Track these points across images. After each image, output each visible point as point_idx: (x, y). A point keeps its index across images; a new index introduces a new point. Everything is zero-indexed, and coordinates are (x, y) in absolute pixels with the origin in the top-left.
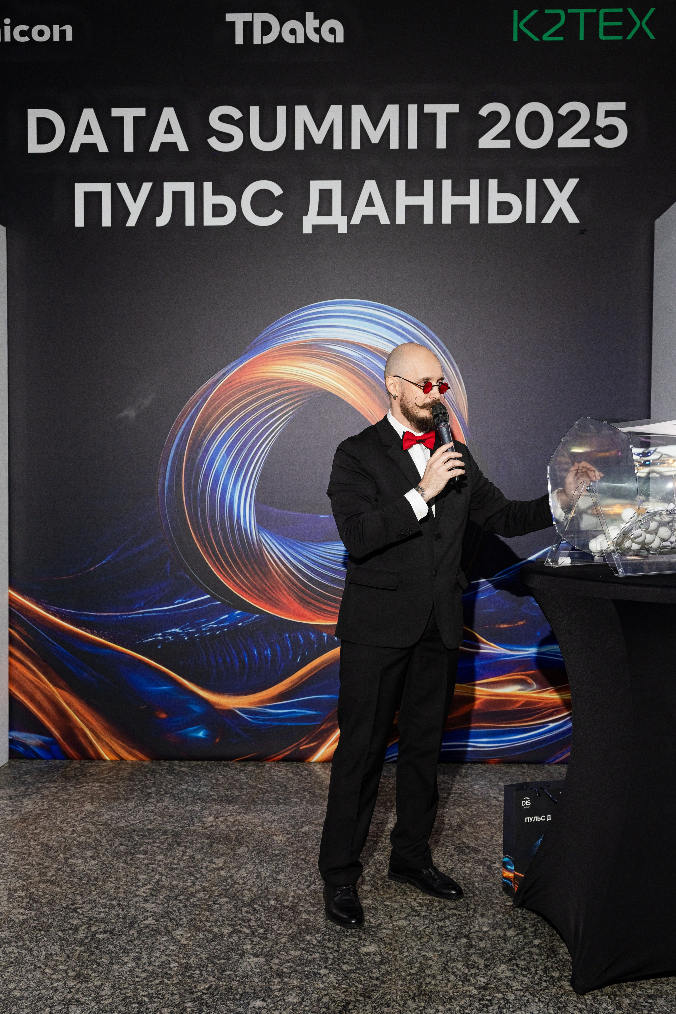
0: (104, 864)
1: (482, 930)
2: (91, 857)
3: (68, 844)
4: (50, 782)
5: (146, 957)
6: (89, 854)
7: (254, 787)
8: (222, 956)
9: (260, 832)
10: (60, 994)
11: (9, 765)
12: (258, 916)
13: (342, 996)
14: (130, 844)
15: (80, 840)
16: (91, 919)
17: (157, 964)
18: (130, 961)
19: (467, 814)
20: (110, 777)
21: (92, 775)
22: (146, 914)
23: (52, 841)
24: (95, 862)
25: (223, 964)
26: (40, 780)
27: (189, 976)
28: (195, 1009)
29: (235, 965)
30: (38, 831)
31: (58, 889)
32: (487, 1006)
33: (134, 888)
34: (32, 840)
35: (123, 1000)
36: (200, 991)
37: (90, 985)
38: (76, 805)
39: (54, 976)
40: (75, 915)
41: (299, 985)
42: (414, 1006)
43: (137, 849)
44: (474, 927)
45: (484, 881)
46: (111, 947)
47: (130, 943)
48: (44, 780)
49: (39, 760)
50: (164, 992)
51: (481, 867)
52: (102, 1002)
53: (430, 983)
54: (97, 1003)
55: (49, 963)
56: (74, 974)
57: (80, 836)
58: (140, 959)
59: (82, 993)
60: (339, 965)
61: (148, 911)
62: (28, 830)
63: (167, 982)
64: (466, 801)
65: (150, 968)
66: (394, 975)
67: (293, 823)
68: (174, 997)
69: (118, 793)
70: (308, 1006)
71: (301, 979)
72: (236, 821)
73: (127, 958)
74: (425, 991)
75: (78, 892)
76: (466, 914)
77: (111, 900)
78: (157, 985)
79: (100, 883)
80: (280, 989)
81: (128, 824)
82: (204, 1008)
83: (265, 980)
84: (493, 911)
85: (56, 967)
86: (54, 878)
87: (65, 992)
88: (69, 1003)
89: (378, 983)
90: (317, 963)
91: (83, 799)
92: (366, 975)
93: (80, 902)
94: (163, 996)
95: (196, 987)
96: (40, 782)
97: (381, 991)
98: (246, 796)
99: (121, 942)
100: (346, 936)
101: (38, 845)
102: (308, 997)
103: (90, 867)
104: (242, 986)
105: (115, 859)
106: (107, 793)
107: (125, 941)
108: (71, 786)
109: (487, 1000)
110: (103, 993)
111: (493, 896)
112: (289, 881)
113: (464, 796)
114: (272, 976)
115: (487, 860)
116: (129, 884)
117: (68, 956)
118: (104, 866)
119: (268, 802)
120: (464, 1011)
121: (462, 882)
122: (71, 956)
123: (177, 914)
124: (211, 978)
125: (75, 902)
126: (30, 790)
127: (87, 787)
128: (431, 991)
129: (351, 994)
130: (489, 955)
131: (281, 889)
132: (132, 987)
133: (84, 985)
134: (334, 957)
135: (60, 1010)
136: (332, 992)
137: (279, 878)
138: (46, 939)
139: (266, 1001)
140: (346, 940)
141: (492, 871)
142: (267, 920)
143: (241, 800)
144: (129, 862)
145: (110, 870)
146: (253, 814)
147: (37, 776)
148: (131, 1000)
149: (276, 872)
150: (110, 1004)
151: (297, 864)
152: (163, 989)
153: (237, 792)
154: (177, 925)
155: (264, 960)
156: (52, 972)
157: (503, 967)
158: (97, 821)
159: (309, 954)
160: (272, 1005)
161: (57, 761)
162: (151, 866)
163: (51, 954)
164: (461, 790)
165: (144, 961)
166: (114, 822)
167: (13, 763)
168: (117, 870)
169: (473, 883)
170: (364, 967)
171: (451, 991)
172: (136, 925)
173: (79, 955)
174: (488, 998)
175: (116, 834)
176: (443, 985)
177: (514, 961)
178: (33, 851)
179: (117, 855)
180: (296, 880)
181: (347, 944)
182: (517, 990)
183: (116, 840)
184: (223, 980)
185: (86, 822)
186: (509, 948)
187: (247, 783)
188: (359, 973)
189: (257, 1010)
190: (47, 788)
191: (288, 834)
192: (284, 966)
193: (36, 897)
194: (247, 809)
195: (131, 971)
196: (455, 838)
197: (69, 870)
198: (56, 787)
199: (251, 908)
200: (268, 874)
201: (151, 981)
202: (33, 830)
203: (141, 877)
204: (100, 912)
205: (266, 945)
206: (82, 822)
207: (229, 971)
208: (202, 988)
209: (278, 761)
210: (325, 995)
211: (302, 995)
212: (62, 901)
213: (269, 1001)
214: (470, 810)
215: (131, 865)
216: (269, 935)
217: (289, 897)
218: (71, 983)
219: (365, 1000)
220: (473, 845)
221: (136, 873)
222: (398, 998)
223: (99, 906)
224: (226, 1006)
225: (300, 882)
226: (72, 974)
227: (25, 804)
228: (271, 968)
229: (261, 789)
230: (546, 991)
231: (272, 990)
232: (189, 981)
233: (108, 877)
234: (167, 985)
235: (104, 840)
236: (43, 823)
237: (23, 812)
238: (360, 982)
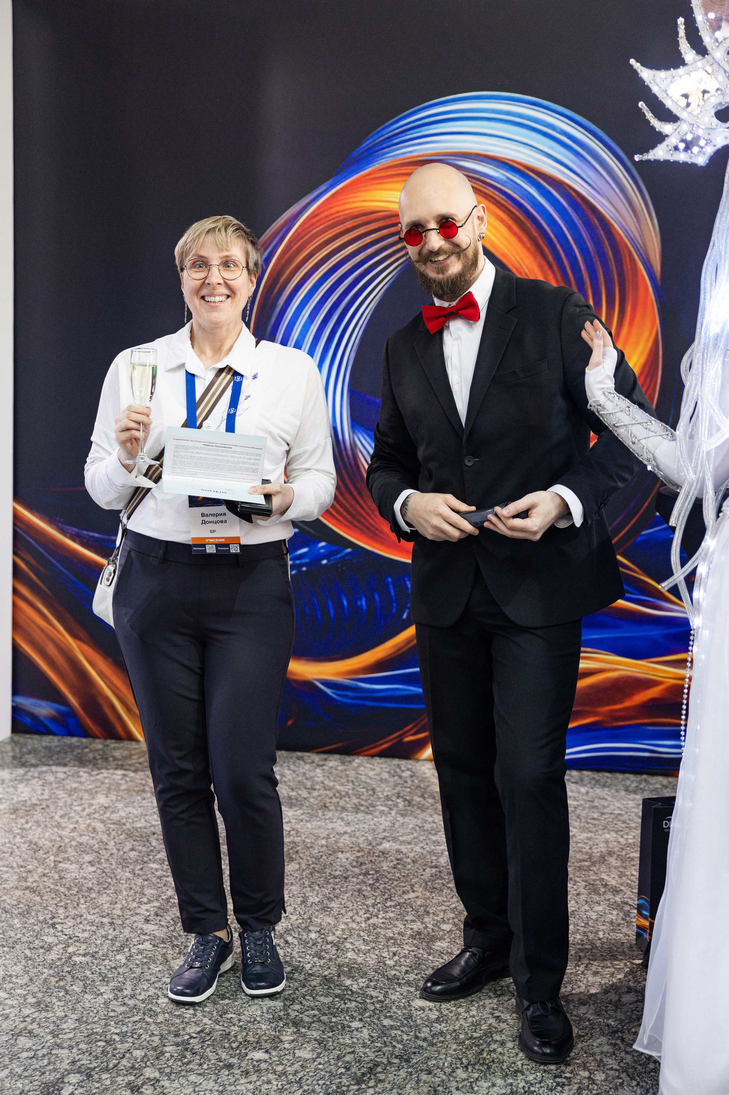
0: (104, 872)
1: (588, 991)
2: (90, 862)
3: (63, 844)
4: (59, 764)
5: (129, 989)
6: (88, 858)
7: (330, 789)
8: (228, 995)
9: (322, 846)
10: (11, 1023)
11: (12, 740)
12: (289, 950)
13: (372, 1056)
14: (144, 849)
15: (81, 841)
16: (71, 938)
17: (141, 997)
18: (108, 992)
19: (619, 842)
20: (140, 763)
21: (115, 759)
22: (143, 937)
23: (43, 840)
24: (93, 869)
25: (227, 1005)
26: (47, 763)
27: (179, 1016)
28: (176, 1055)
29: (242, 1007)
30: (27, 826)
31: (38, 899)
32: (563, 1085)
33: (135, 905)
34: (18, 837)
35: (88, 1036)
36: (189, 1034)
37: (51, 1015)
38: (86, 796)
39: (8, 1002)
40: (52, 931)
41: (318, 1038)
42: (464, 1076)
43: (151, 857)
44: (579, 987)
45: (613, 930)
46: (88, 973)
47: (113, 970)
48: (51, 762)
49: (51, 737)
50: (141, 1031)
51: (615, 912)
52: (60, 1036)
53: (494, 1050)
54: (54, 1037)
55: (5, 986)
56: (34, 1000)
57: (81, 835)
58: (121, 990)
59: (39, 1024)
60: (378, 1019)
61: (146, 934)
62: (16, 823)
63: (148, 1019)
64: (624, 825)
65: (131, 1002)
66: (449, 1037)
67: (370, 838)
68: (152, 1039)
69: (144, 785)
70: (323, 1064)
71: (323, 1031)
72: (293, 830)
73: (106, 988)
74: (484, 1059)
75: (62, 904)
76: (574, 970)
77: (103, 917)
78: (134, 1022)
79: (93, 895)
80: (293, 1041)
81: (149, 825)
82: (188, 1054)
83: (275, 1028)
84: (612, 970)
85: (12, 991)
86: (35, 884)
87: (17, 1020)
88: (20, 1034)
89: (425, 1044)
90: (350, 1013)
91: (97, 789)
92: (412, 1034)
93: (62, 917)
94: (140, 1036)
95: (184, 1028)
96: (46, 765)
97: (426, 1055)
98: (316, 799)
99: (103, 968)
100: (400, 984)
101: (25, 843)
102: (326, 1054)
103: (85, 875)
104: (244, 1034)
105: (120, 867)
106: (130, 784)
107: (108, 967)
108: (85, 772)
109: (565, 1077)
110: (64, 1026)
111: (620, 950)
112: (343, 911)
113: (622, 818)
114: (287, 1024)
115: (626, 903)
116: (130, 899)
117: (31, 980)
118: (104, 875)
119: (344, 809)
120: (529, 1088)
121: (582, 929)
122: (34, 979)
123: (183, 940)
124: (206, 1020)
125: (56, 915)
126: (30, 774)
127: (105, 775)
128: (493, 1061)
129: (384, 1054)
130: (587, 1023)
131: (330, 920)
132: (103, 1022)
133: (44, 1014)
134: (376, 1009)
135: (7, 1041)
136: (360, 1050)
137: (331, 906)
138: (8, 956)
139: (270, 1053)
140: (398, 989)
141: (628, 919)
142: (301, 957)
143: (307, 804)
144: (137, 872)
145: (110, 880)
146: (319, 823)
147: (44, 757)
148: (98, 1037)
149: (329, 899)
150: (70, 1039)
151: (360, 891)
152: (141, 1028)
153: (304, 794)
154: (180, 953)
155: (282, 1004)
156: (7, 996)
157: (603, 1039)
158: (109, 819)
159: (342, 1002)
160: (276, 1059)
161: (74, 740)
162: (165, 879)
163: (10, 976)
164: (622, 810)
165: (125, 992)
166: (130, 821)
167: (16, 738)
168: (119, 881)
169: (597, 933)
170: (412, 1023)
171: (519, 1063)
172: (126, 950)
173: (45, 979)
174: (568, 1075)
175: (129, 835)
176: (511, 1055)
177: (620, 1034)
178: (16, 850)
179: (124, 863)
180: (352, 910)
181: (398, 993)
182: (612, 1069)
183: (128, 843)
184: (221, 1024)
185: (94, 818)
186: (618, 1017)
187: (322, 783)
188: (402, 1031)
189: (255, 1063)
190: (52, 772)
191: (359, 851)
192: (305, 1013)
193: (7, 906)
194: (311, 816)
195: (106, 1003)
196: (592, 872)
197: (56, 877)
198: (65, 773)
199: (282, 940)
200: (317, 900)
201: (129, 1017)
202: (22, 824)
203: (148, 891)
204: (84, 931)
205: (290, 986)
206: (88, 817)
207: (231, 1013)
208: (191, 1031)
209: (373, 756)
210: (349, 1053)
211: (319, 1051)
212: (39, 913)
213: (274, 1053)
214: (626, 837)
215: (139, 875)
216: (296, 975)
217: (337, 930)
218: (26, 1011)
219: (400, 1064)
220: (614, 883)
221: (142, 887)
222: (446, 1064)
223: (86, 922)
224: (217, 1054)
225: (357, 913)
226: (31, 1000)
227: (19, 791)
228: (288, 1014)
229: (339, 792)
230: (652, 1074)
231: (281, 1041)
232: (178, 1021)
233: (105, 889)
234: (148, 1023)
235: (112, 843)
236: (38, 815)
237: (14, 801)
238: (401, 1042)
